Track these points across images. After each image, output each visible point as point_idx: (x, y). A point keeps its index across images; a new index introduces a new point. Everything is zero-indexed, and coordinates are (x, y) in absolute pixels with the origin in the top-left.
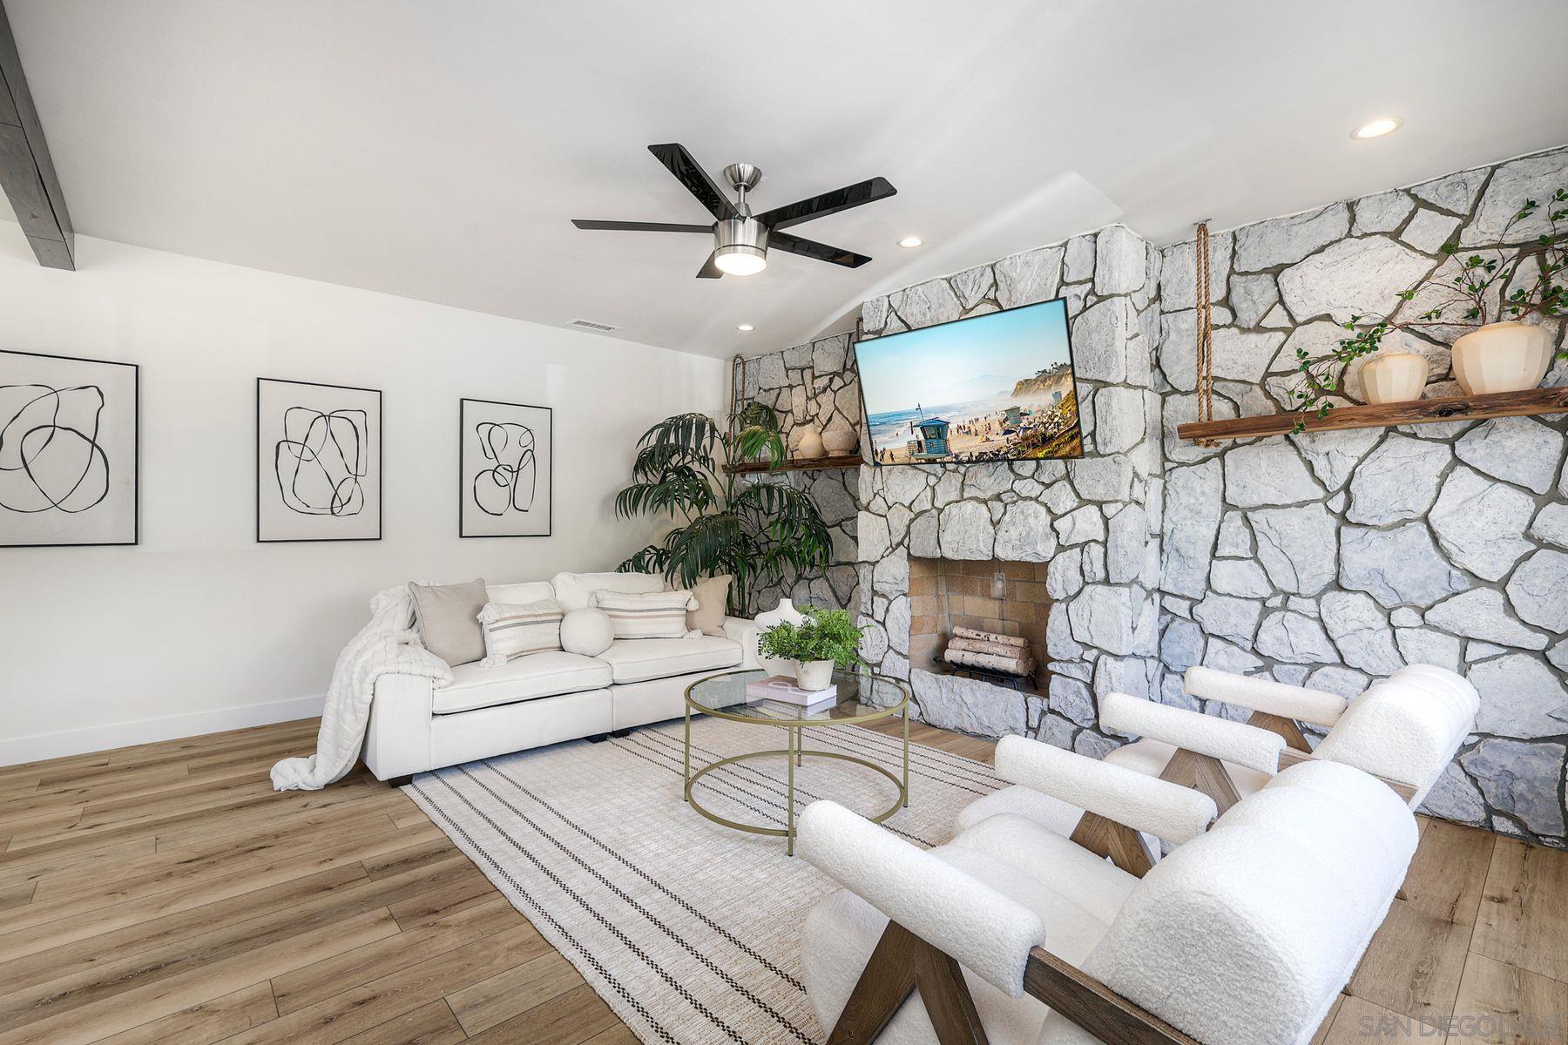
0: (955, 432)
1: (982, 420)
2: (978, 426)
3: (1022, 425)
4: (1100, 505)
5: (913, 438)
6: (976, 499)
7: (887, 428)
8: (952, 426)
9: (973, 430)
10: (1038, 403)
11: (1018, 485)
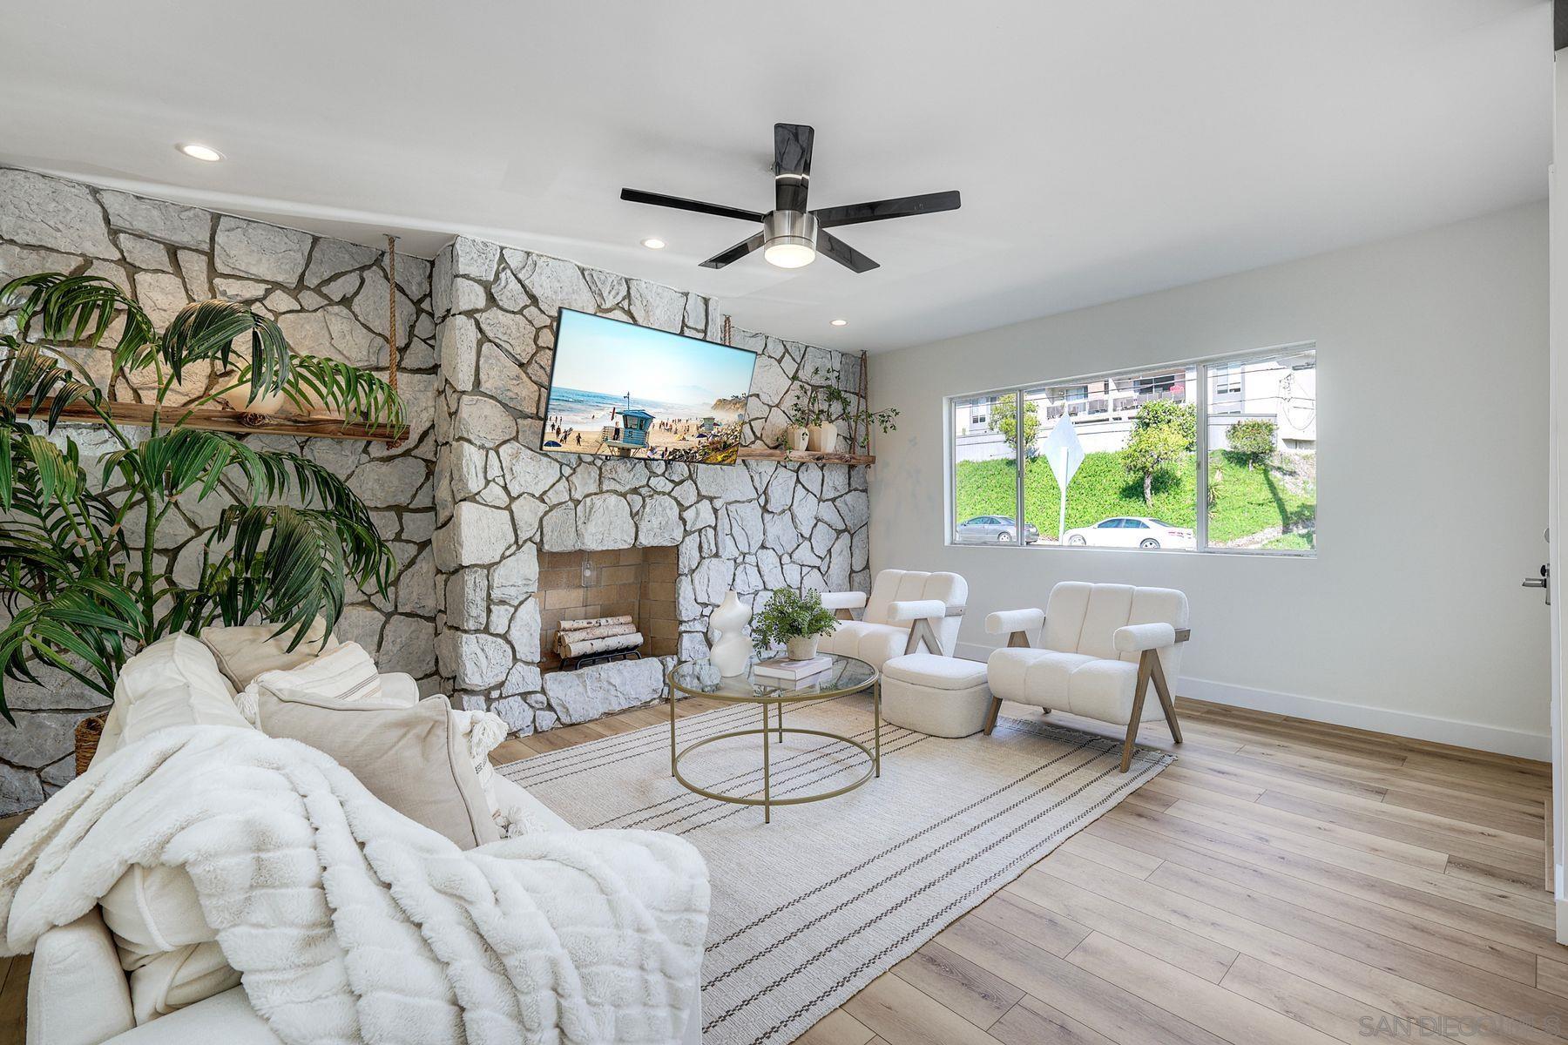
0: (657, 427)
1: (684, 421)
2: (679, 426)
3: (713, 432)
4: (711, 499)
5: (612, 424)
6: (615, 492)
7: (583, 408)
8: (656, 422)
9: (674, 429)
10: (727, 418)
11: (653, 482)
